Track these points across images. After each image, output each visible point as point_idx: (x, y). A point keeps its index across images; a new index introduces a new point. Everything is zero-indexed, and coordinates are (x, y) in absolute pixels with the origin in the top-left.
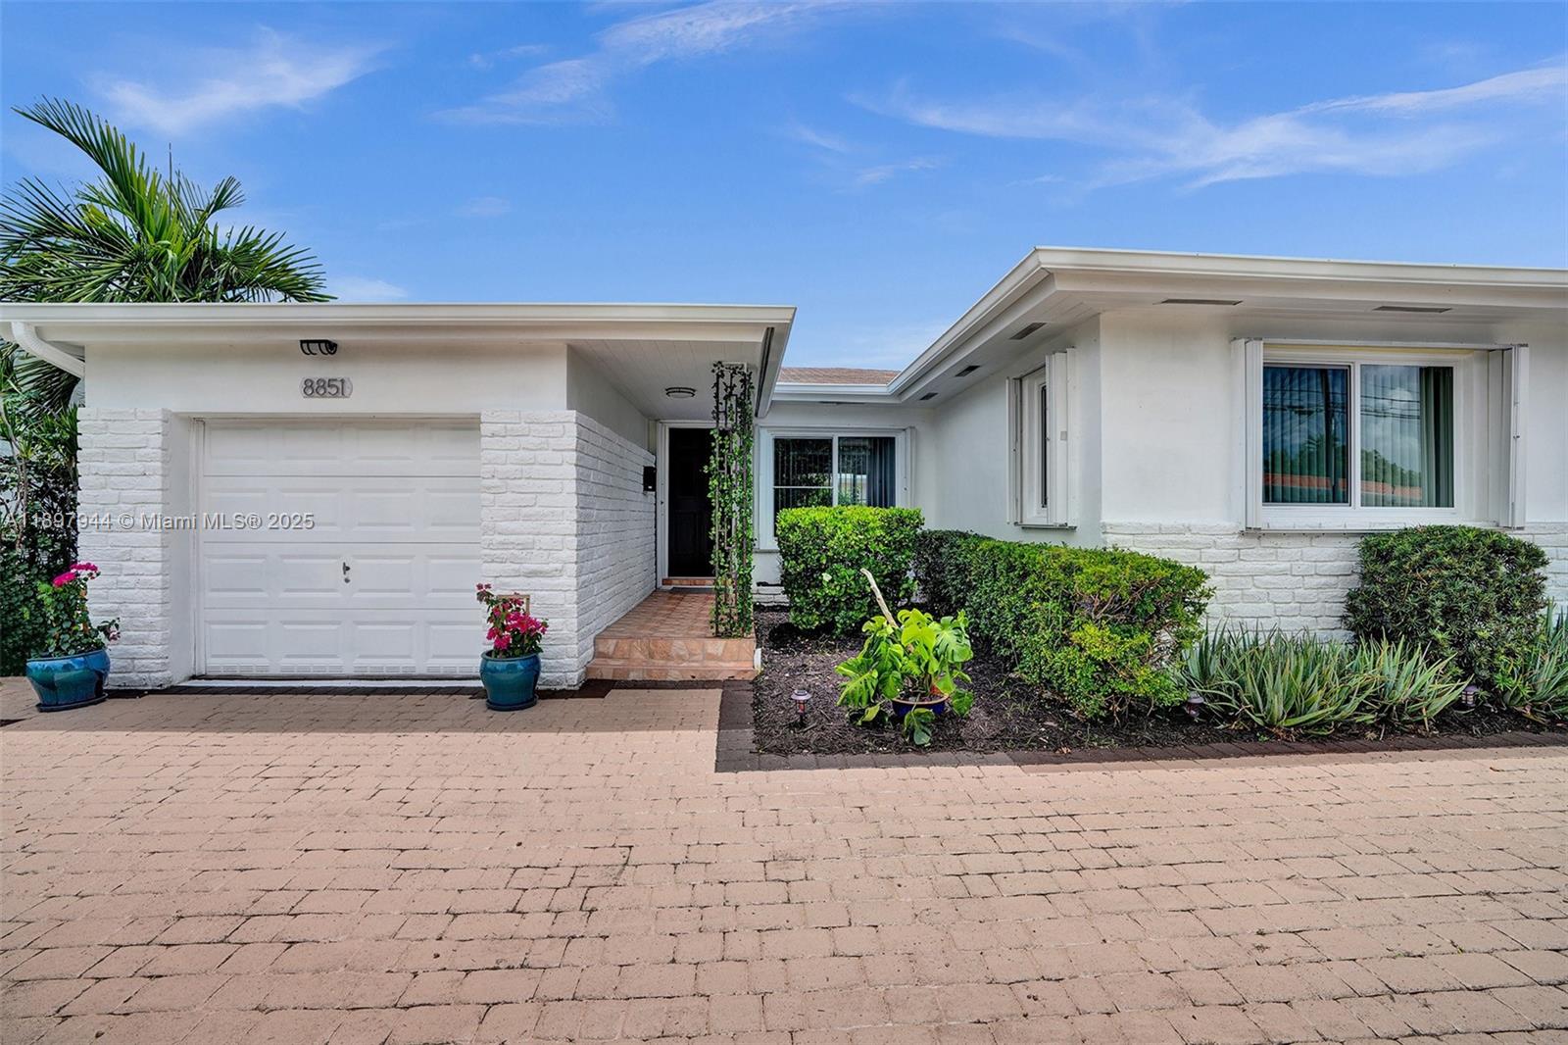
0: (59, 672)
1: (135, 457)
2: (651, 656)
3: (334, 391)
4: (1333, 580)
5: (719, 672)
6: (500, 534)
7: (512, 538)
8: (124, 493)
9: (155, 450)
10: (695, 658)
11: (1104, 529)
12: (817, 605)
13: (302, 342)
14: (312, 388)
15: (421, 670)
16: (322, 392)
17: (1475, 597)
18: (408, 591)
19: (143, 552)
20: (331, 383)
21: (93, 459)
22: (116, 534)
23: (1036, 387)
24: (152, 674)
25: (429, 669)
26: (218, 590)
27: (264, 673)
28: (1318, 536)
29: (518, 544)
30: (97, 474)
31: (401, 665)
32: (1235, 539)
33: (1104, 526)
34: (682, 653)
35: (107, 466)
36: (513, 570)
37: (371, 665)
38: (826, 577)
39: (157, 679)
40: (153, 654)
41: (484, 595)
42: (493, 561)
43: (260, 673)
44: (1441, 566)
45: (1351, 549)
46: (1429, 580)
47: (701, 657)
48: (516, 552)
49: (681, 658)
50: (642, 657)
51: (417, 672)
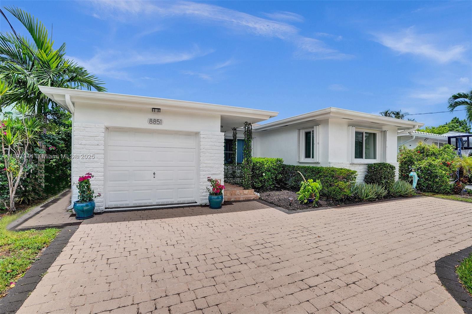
0: (85, 207)
1: (95, 139)
2: (232, 195)
3: (158, 123)
4: (362, 173)
5: (251, 197)
6: (205, 164)
7: (208, 165)
8: (91, 151)
9: (102, 138)
10: (241, 195)
11: (330, 163)
12: (261, 181)
13: (153, 108)
14: (151, 121)
15: (176, 202)
16: (155, 123)
17: (388, 175)
18: (172, 180)
19: (98, 169)
20: (158, 120)
21: (80, 139)
22: (88, 164)
23: (303, 132)
24: (100, 208)
25: (178, 201)
26: (112, 181)
27: (128, 206)
28: (360, 165)
29: (210, 167)
30: (81, 144)
31: (170, 201)
32: (349, 165)
33: (330, 162)
34: (238, 194)
35: (84, 142)
36: (209, 173)
37: (161, 201)
38: (264, 174)
39: (102, 209)
40: (101, 201)
41: (210, 180)
42: (203, 171)
43: (126, 206)
44: (384, 170)
45: (366, 167)
46: (382, 172)
47: (243, 195)
48: (209, 169)
49: (238, 195)
50: (229, 195)
51: (175, 202)
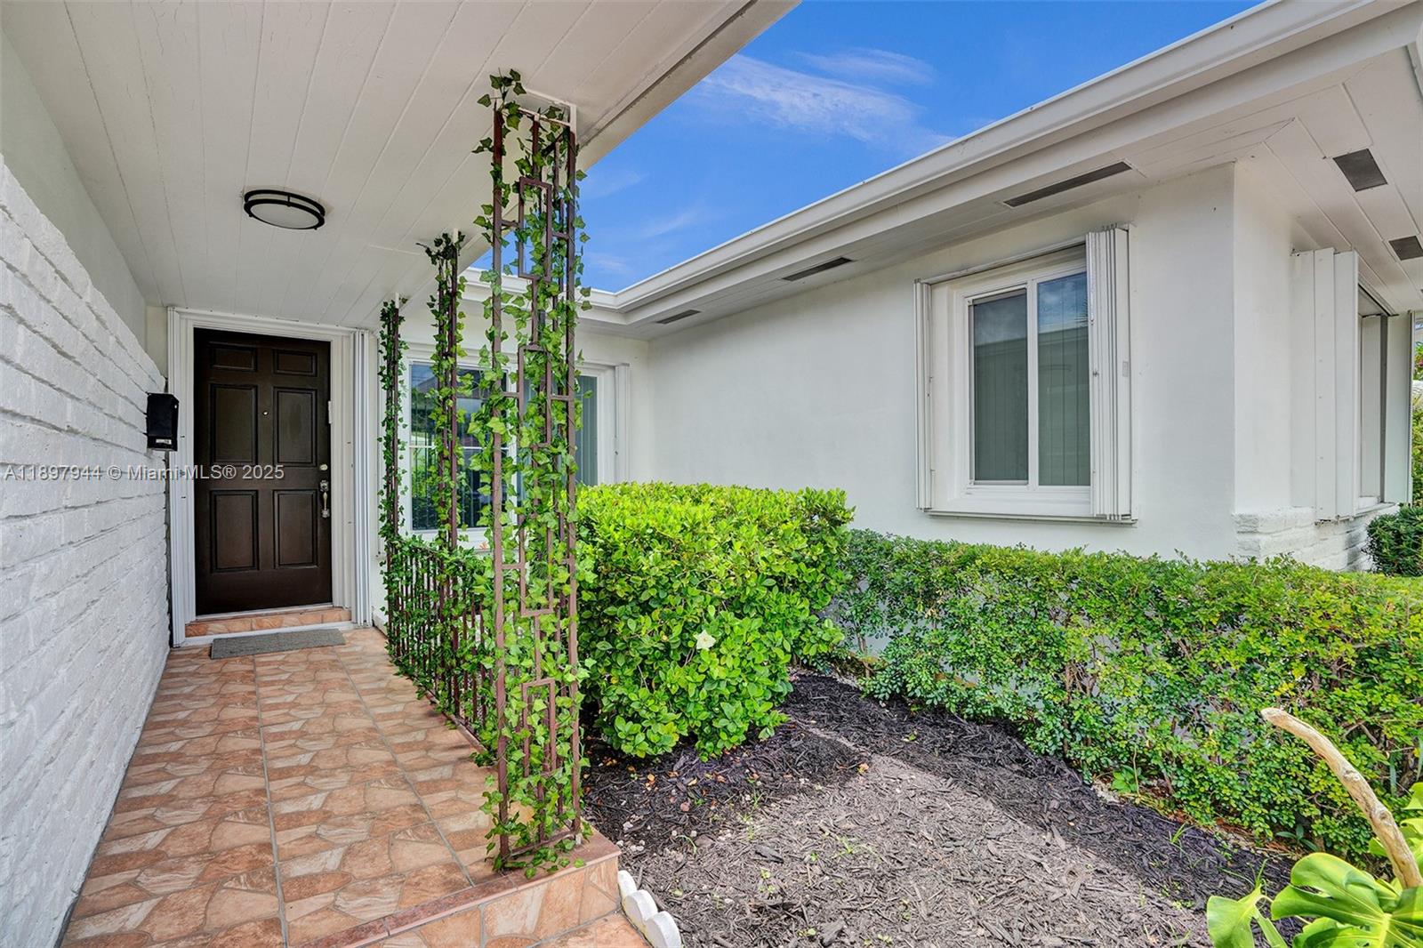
38: (705, 642)
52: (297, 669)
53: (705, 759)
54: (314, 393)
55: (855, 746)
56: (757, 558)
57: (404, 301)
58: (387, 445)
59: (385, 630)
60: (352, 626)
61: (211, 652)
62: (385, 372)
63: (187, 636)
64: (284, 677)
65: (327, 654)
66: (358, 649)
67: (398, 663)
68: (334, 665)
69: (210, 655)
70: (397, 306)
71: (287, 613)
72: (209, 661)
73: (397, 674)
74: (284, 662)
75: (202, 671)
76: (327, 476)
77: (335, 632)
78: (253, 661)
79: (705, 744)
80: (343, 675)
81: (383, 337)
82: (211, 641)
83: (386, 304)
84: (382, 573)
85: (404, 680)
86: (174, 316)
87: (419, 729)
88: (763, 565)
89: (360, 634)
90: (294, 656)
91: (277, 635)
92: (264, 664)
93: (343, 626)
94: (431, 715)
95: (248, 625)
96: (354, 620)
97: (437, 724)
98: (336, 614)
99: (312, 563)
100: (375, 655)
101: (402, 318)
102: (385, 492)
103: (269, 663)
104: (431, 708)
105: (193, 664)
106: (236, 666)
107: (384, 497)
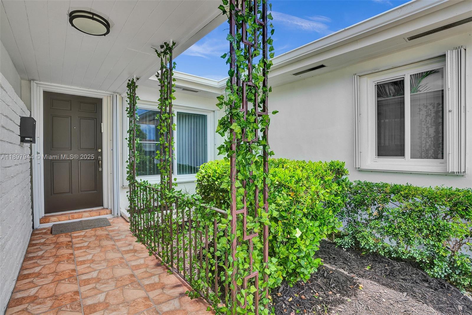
52: (91, 240)
53: (292, 286)
54: (95, 119)
55: (348, 273)
56: (320, 194)
57: (138, 79)
58: (130, 141)
59: (128, 220)
60: (112, 216)
61: (52, 231)
62: (129, 110)
63: (40, 223)
64: (86, 244)
65: (103, 231)
66: (117, 228)
67: (136, 235)
68: (108, 237)
69: (51, 233)
70: (135, 81)
71: (84, 212)
72: (51, 236)
73: (136, 242)
74: (85, 236)
75: (48, 242)
76: (101, 154)
77: (105, 220)
78: (71, 236)
79: (290, 278)
80: (112, 243)
81: (128, 95)
82: (51, 226)
83: (129, 80)
84: (127, 196)
85: (140, 245)
86: (34, 84)
87: (154, 275)
88: (322, 197)
89: (116, 220)
90: (89, 232)
91: (81, 221)
92: (76, 237)
93: (109, 217)
94: (158, 265)
95: (68, 218)
96: (113, 213)
97: (162, 271)
98: (105, 211)
99: (94, 190)
100: (125, 231)
101: (137, 86)
102: (129, 161)
103: (78, 237)
104: (157, 261)
105: (43, 238)
106: (63, 239)
107: (128, 163)
